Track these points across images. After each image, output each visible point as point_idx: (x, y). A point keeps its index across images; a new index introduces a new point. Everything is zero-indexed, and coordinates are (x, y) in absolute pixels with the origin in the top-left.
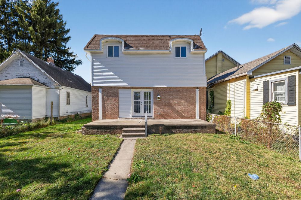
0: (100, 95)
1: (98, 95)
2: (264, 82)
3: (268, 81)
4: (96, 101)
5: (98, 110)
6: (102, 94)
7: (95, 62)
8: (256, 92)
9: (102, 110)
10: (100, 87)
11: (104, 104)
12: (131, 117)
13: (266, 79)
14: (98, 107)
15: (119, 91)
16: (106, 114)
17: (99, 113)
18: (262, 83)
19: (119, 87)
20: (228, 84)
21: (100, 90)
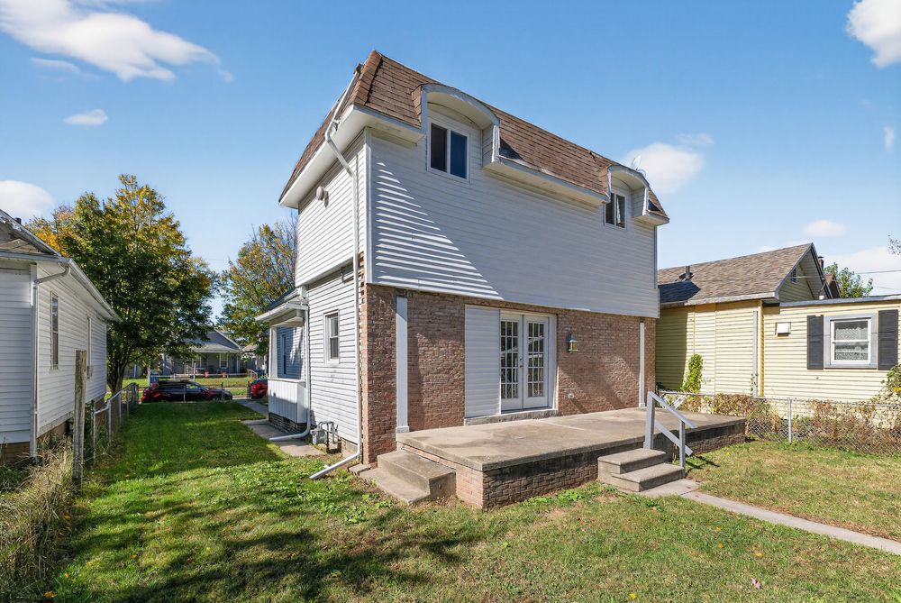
0: (401, 325)
1: (391, 324)
2: (810, 318)
3: (822, 316)
4: (385, 352)
5: (392, 390)
6: (409, 321)
7: (386, 176)
8: (784, 340)
9: (409, 393)
10: (401, 292)
11: (417, 365)
12: (499, 414)
13: (816, 312)
14: (393, 376)
15: (466, 315)
16: (422, 409)
17: (394, 406)
18: (806, 320)
19: (469, 297)
20: (691, 315)
21: (402, 303)
